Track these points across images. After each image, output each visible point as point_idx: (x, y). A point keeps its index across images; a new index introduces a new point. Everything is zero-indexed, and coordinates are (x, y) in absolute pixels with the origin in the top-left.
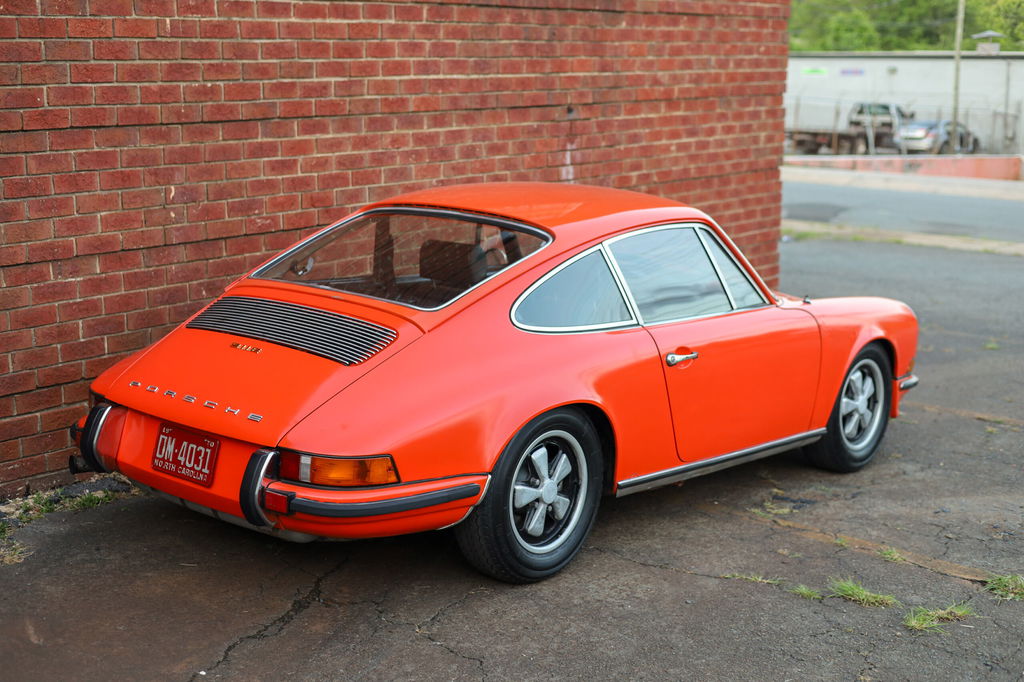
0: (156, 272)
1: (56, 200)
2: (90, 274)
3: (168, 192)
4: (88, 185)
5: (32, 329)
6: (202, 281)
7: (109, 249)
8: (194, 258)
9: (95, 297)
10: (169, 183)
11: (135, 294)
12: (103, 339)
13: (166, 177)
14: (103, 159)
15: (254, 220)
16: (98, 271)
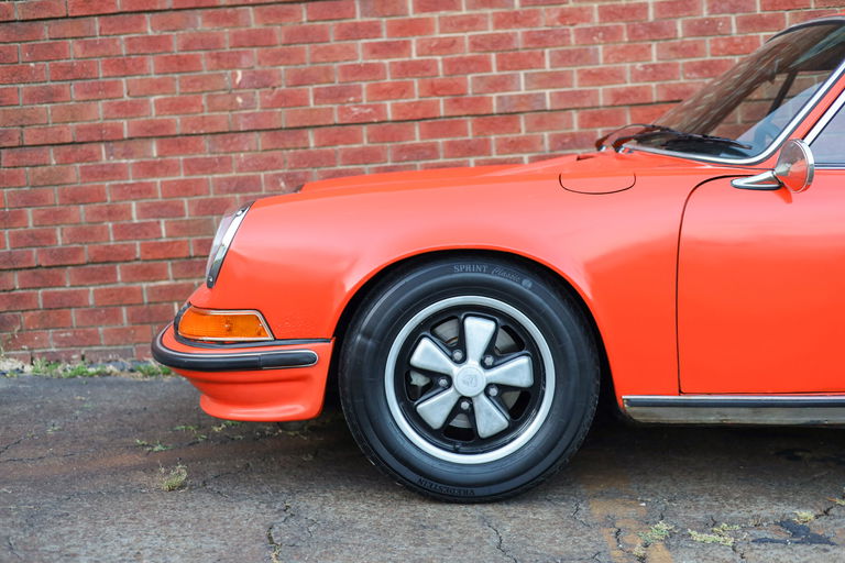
0: (220, 159)
1: (103, 83)
2: (145, 157)
3: (235, 75)
4: (140, 68)
5: (82, 207)
6: (280, 171)
7: (164, 133)
8: (270, 147)
9: (150, 180)
10: (234, 67)
11: (197, 181)
12: (159, 223)
13: (233, 62)
14: (155, 44)
15: (348, 108)
16: (155, 154)
